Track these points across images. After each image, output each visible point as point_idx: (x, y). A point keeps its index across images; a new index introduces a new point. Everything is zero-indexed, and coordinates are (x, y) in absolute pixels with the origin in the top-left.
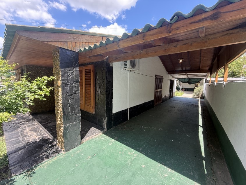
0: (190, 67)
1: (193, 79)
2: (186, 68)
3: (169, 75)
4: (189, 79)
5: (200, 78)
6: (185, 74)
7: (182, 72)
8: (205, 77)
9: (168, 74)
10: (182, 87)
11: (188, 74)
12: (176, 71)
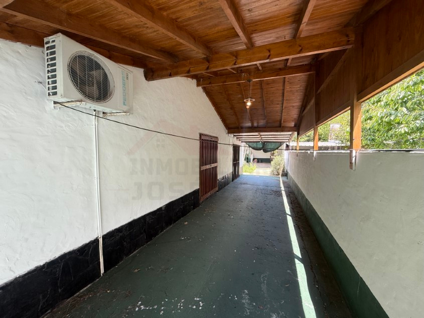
0: (265, 121)
1: (270, 144)
2: (258, 123)
3: (230, 135)
4: (264, 143)
5: (281, 142)
6: (257, 134)
7: (252, 129)
8: (287, 141)
9: (229, 133)
10: (254, 156)
11: (262, 134)
12: (242, 128)
